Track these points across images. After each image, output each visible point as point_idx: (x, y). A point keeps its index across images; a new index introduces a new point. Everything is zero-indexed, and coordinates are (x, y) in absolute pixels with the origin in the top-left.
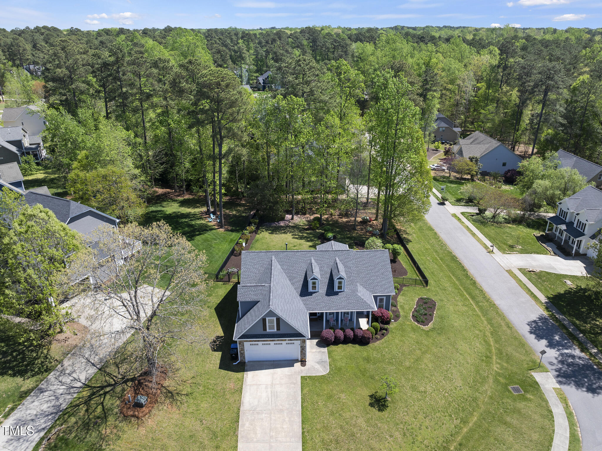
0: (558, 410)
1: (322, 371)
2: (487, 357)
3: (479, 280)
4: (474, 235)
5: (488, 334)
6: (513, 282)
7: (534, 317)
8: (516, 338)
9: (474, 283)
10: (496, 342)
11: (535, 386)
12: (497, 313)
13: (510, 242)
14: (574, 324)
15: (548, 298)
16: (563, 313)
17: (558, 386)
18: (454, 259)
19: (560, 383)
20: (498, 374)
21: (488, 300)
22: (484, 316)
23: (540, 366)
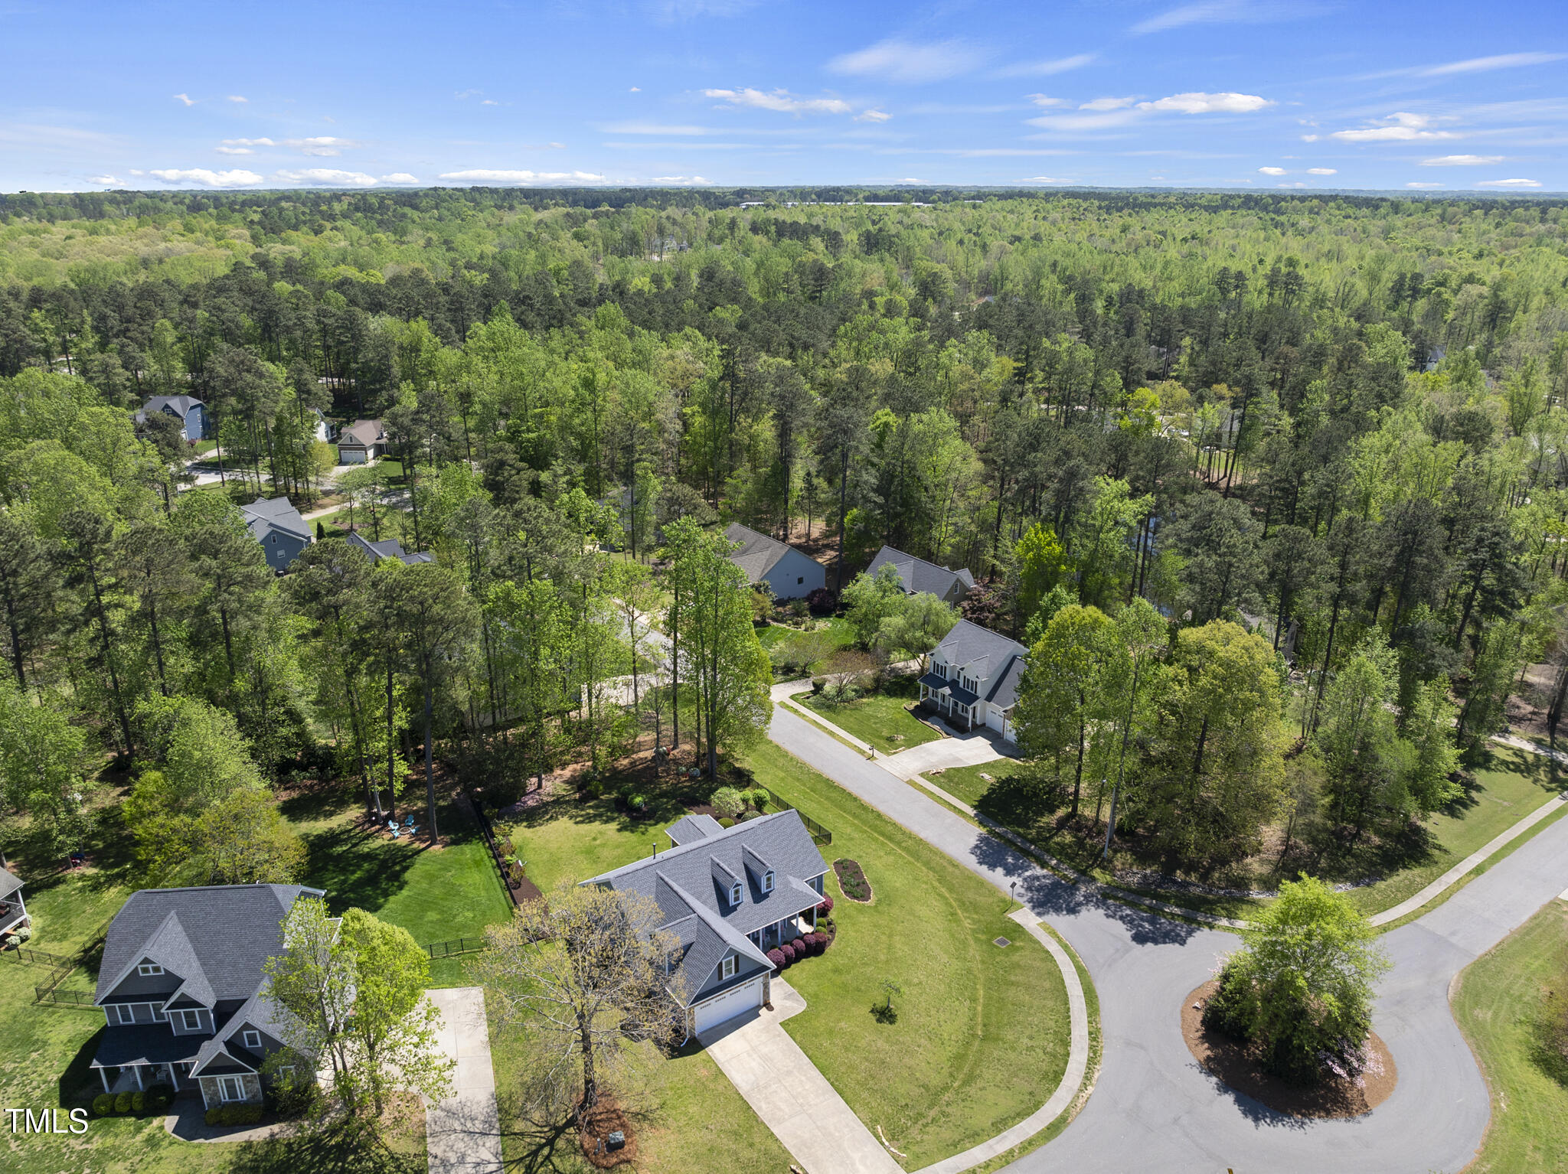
0: (1053, 947)
1: (798, 1006)
2: (952, 914)
3: (882, 808)
4: (832, 734)
5: (936, 884)
6: (924, 797)
7: (973, 841)
8: (970, 878)
9: (879, 816)
10: (951, 890)
11: (1018, 930)
12: (931, 851)
13: (885, 733)
14: (1019, 835)
15: (975, 807)
16: (1001, 824)
17: (1040, 920)
18: (830, 784)
19: (1039, 914)
20: (973, 930)
21: (910, 836)
22: (917, 860)
23: (1012, 904)
